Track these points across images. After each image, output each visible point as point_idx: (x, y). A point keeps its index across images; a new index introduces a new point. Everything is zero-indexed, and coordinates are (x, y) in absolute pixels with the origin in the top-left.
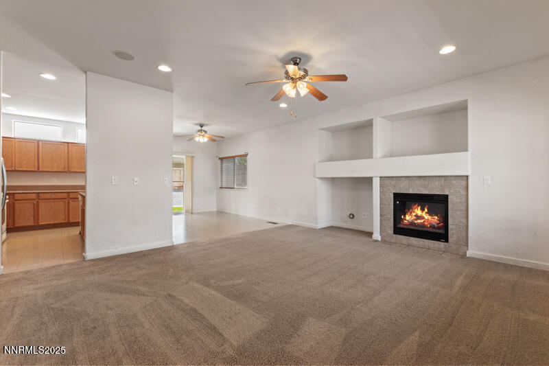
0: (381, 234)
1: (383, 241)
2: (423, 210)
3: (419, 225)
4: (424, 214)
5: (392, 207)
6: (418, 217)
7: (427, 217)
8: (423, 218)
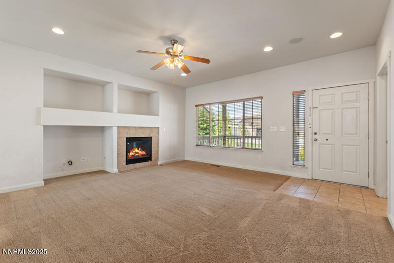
0: (118, 168)
1: (120, 172)
2: (138, 149)
3: (136, 156)
4: (139, 151)
5: (125, 147)
6: (136, 153)
7: (140, 152)
8: (138, 153)
